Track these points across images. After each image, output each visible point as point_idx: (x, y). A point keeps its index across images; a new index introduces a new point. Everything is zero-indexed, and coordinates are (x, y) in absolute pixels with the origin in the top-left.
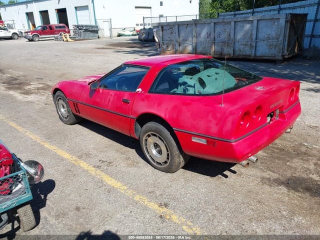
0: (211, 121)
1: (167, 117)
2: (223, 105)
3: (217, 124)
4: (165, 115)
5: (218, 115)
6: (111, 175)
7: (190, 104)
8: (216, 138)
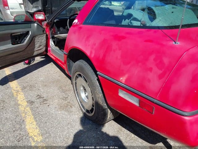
0: (151, 70)
1: (93, 56)
2: (178, 43)
3: (160, 77)
4: (91, 52)
5: (166, 61)
6: (36, 115)
7: (124, 38)
8: (155, 101)
